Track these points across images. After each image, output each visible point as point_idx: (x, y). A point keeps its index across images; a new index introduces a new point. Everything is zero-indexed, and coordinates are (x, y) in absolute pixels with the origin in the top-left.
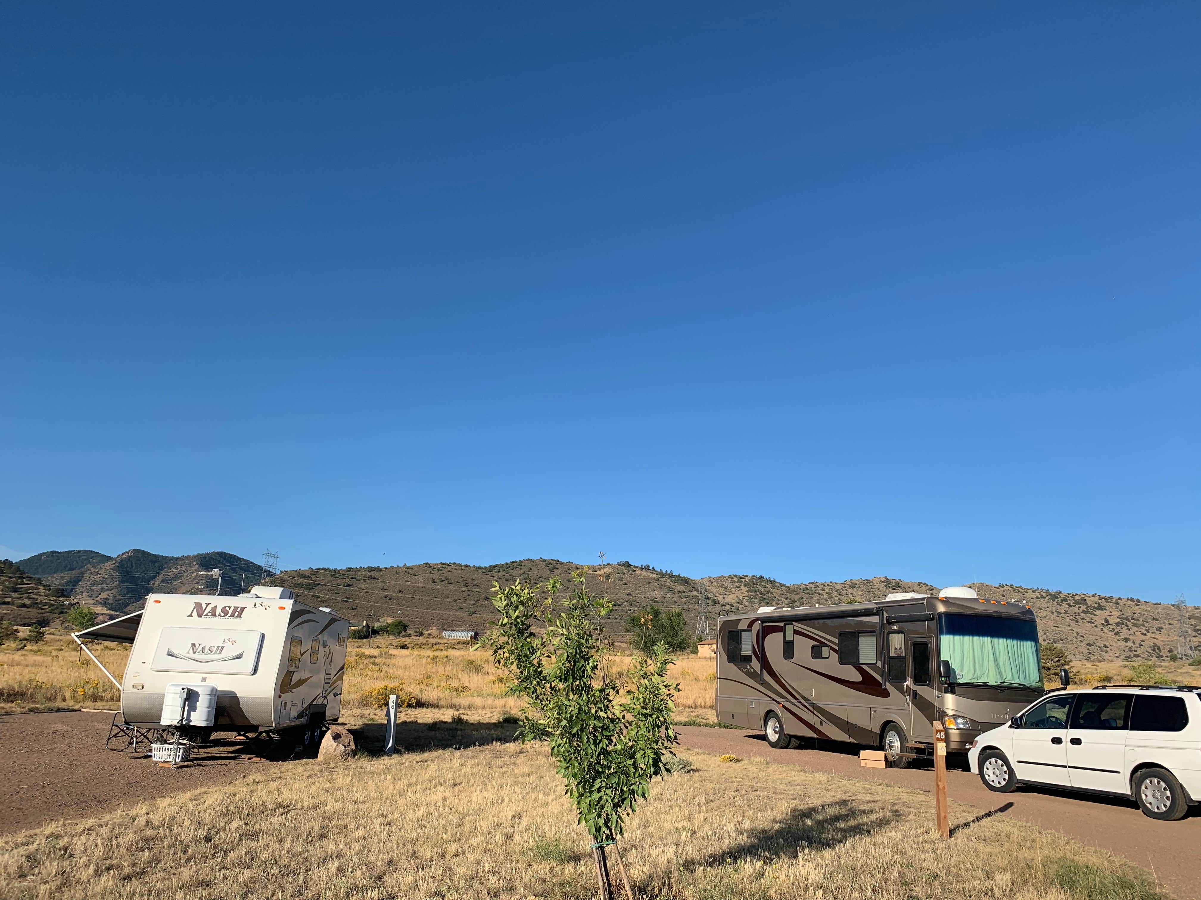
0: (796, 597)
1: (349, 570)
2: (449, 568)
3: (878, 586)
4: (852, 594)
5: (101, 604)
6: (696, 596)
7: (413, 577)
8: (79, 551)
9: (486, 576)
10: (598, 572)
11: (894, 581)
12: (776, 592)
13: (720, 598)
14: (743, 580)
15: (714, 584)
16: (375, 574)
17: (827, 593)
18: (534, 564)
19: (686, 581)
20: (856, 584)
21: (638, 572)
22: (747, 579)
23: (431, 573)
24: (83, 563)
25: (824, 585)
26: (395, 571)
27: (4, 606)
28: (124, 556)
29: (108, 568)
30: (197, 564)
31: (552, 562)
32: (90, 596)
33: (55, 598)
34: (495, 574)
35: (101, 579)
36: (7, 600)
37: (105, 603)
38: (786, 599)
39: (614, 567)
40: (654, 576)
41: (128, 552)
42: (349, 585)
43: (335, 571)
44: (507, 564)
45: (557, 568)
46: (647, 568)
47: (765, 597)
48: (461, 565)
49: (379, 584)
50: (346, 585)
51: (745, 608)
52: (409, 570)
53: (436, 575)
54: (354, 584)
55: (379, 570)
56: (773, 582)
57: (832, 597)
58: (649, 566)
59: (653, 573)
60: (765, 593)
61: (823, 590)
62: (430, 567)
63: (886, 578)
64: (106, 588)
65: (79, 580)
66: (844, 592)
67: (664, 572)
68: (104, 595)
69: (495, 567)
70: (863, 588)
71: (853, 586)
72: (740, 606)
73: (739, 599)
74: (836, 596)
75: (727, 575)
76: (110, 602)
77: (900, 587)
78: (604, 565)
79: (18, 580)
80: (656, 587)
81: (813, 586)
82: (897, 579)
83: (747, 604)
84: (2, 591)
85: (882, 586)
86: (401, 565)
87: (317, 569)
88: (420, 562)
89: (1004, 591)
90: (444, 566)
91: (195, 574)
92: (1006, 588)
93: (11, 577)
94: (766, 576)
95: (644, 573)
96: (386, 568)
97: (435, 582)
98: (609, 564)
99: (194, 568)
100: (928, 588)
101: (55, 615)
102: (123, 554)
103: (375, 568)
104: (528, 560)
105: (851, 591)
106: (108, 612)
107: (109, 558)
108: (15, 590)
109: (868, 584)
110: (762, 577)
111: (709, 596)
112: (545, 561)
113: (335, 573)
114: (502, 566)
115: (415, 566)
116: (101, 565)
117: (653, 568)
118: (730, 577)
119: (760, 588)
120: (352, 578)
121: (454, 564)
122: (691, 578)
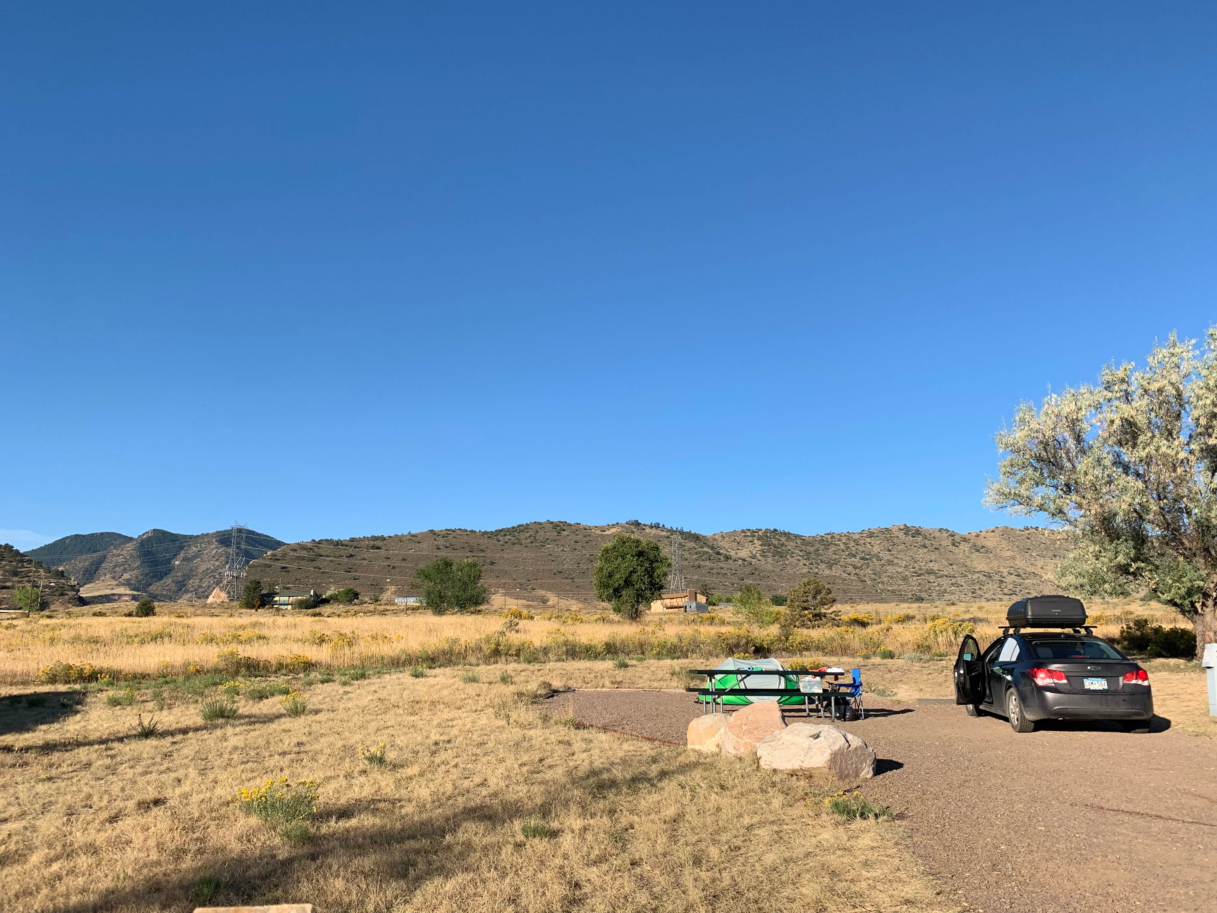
0: (812, 549)
1: (352, 540)
2: (454, 534)
3: (897, 534)
4: (870, 543)
5: (124, 584)
6: (707, 552)
7: (417, 545)
8: (102, 534)
9: (491, 541)
10: (607, 532)
11: (913, 529)
12: (791, 545)
13: (733, 553)
14: (756, 534)
15: (727, 539)
16: (378, 543)
17: (844, 543)
18: (541, 526)
19: (697, 538)
20: (874, 533)
21: (648, 530)
22: (760, 533)
23: (435, 540)
24: (106, 545)
25: (841, 536)
26: (399, 539)
27: (4, 591)
28: (144, 537)
29: (129, 549)
30: (216, 541)
31: (559, 524)
32: (113, 578)
33: (55, 581)
34: (501, 538)
35: (123, 560)
36: (9, 584)
37: (128, 583)
38: (801, 551)
39: (622, 527)
40: (664, 533)
41: (148, 533)
42: (351, 556)
43: (338, 542)
44: (514, 528)
45: (564, 530)
46: (657, 526)
47: (779, 550)
48: (466, 531)
49: (382, 552)
50: (348, 555)
51: (758, 562)
52: (414, 538)
53: (441, 542)
54: (357, 554)
55: (383, 538)
56: (787, 535)
57: (849, 547)
58: (658, 524)
59: (663, 531)
60: (779, 546)
61: (839, 540)
62: (435, 534)
63: (905, 525)
64: (128, 569)
65: (102, 562)
66: (862, 542)
67: (675, 529)
68: (126, 576)
69: (501, 531)
70: (882, 536)
71: (871, 535)
72: (753, 560)
73: (752, 553)
74: (854, 547)
75: (739, 529)
76: (132, 582)
77: (920, 534)
78: (613, 525)
79: (18, 564)
80: (666, 545)
81: (829, 537)
82: (917, 526)
83: (760, 558)
84: (2, 575)
85: (901, 535)
86: (406, 533)
87: (320, 541)
88: (425, 530)
89: (1029, 534)
90: (449, 532)
91: (215, 551)
92: (1031, 531)
93: (11, 562)
94: (781, 528)
95: (654, 531)
96: (390, 537)
97: (438, 549)
98: (618, 524)
99: (213, 546)
100: (949, 533)
101: (54, 597)
102: (143, 535)
103: (379, 537)
104: (535, 523)
105: (869, 540)
106: (131, 592)
107: (131, 539)
108: (16, 574)
109: (886, 533)
110: (776, 530)
111: (721, 551)
112: (552, 523)
113: (338, 543)
114: (508, 530)
115: (419, 534)
116: (122, 546)
117: (663, 526)
118: (743, 531)
119: (774, 541)
120: (355, 548)
121: (460, 529)
122: (703, 534)
